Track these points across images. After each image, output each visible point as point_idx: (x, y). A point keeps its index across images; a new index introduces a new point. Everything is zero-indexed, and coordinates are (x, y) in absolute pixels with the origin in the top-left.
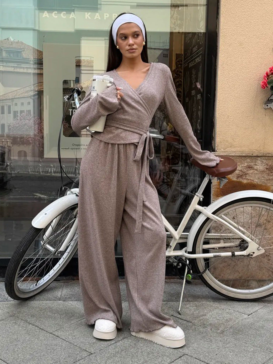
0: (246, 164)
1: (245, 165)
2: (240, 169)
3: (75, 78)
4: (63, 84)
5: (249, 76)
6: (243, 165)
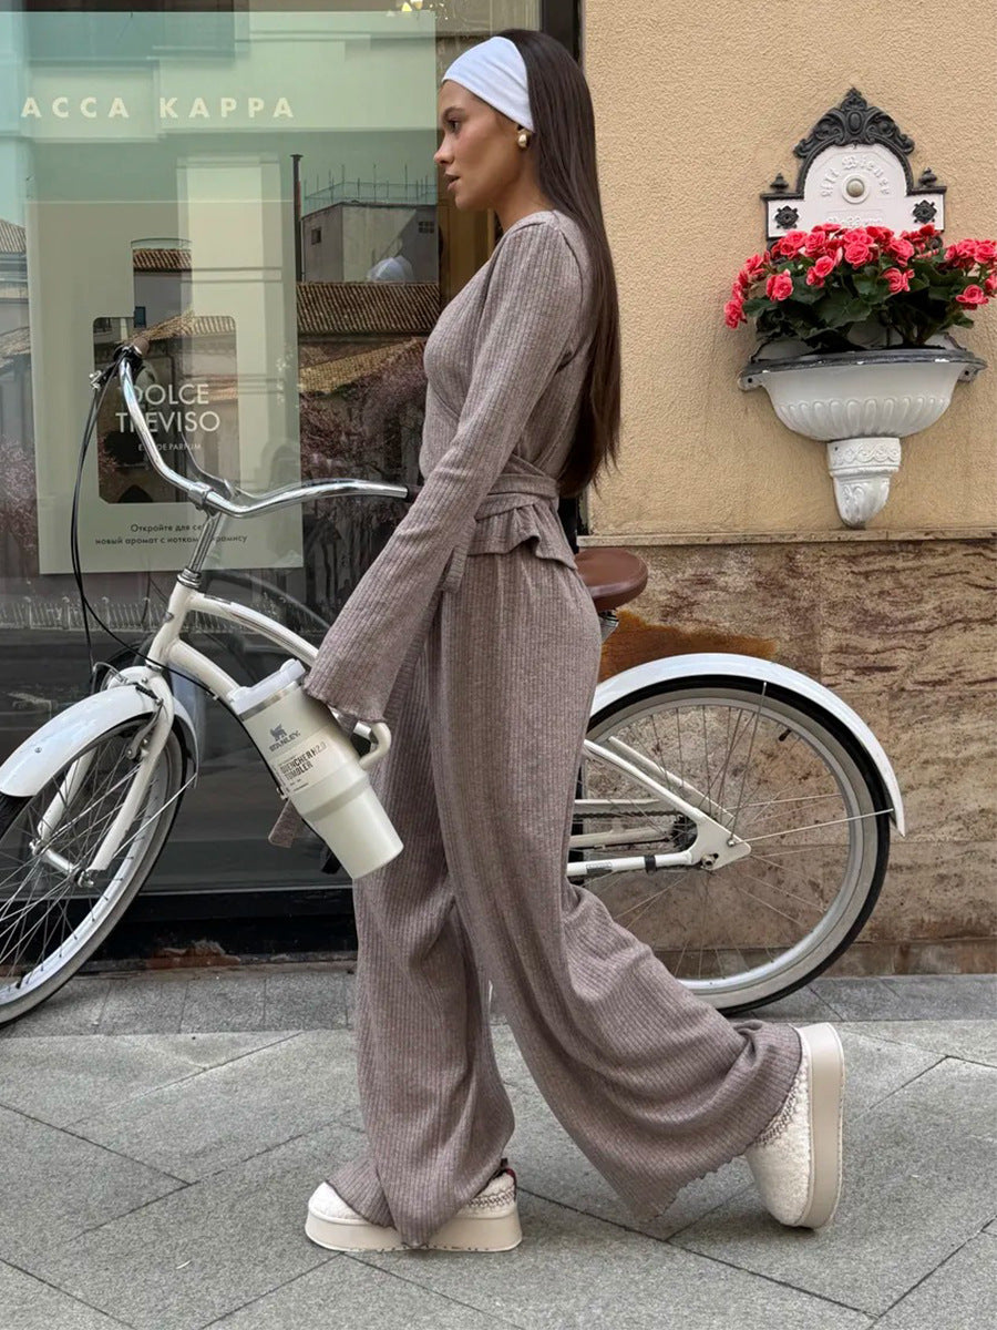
0: (690, 572)
1: (686, 576)
2: (672, 589)
3: (134, 309)
4: (95, 332)
5: (687, 287)
6: (679, 576)
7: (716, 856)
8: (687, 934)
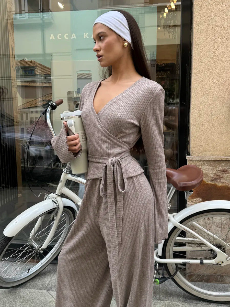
0: (221, 168)
1: (219, 169)
2: (215, 173)
3: (77, 89)
4: (68, 95)
5: (223, 82)
6: (217, 169)
7: (223, 262)
8: (215, 271)
